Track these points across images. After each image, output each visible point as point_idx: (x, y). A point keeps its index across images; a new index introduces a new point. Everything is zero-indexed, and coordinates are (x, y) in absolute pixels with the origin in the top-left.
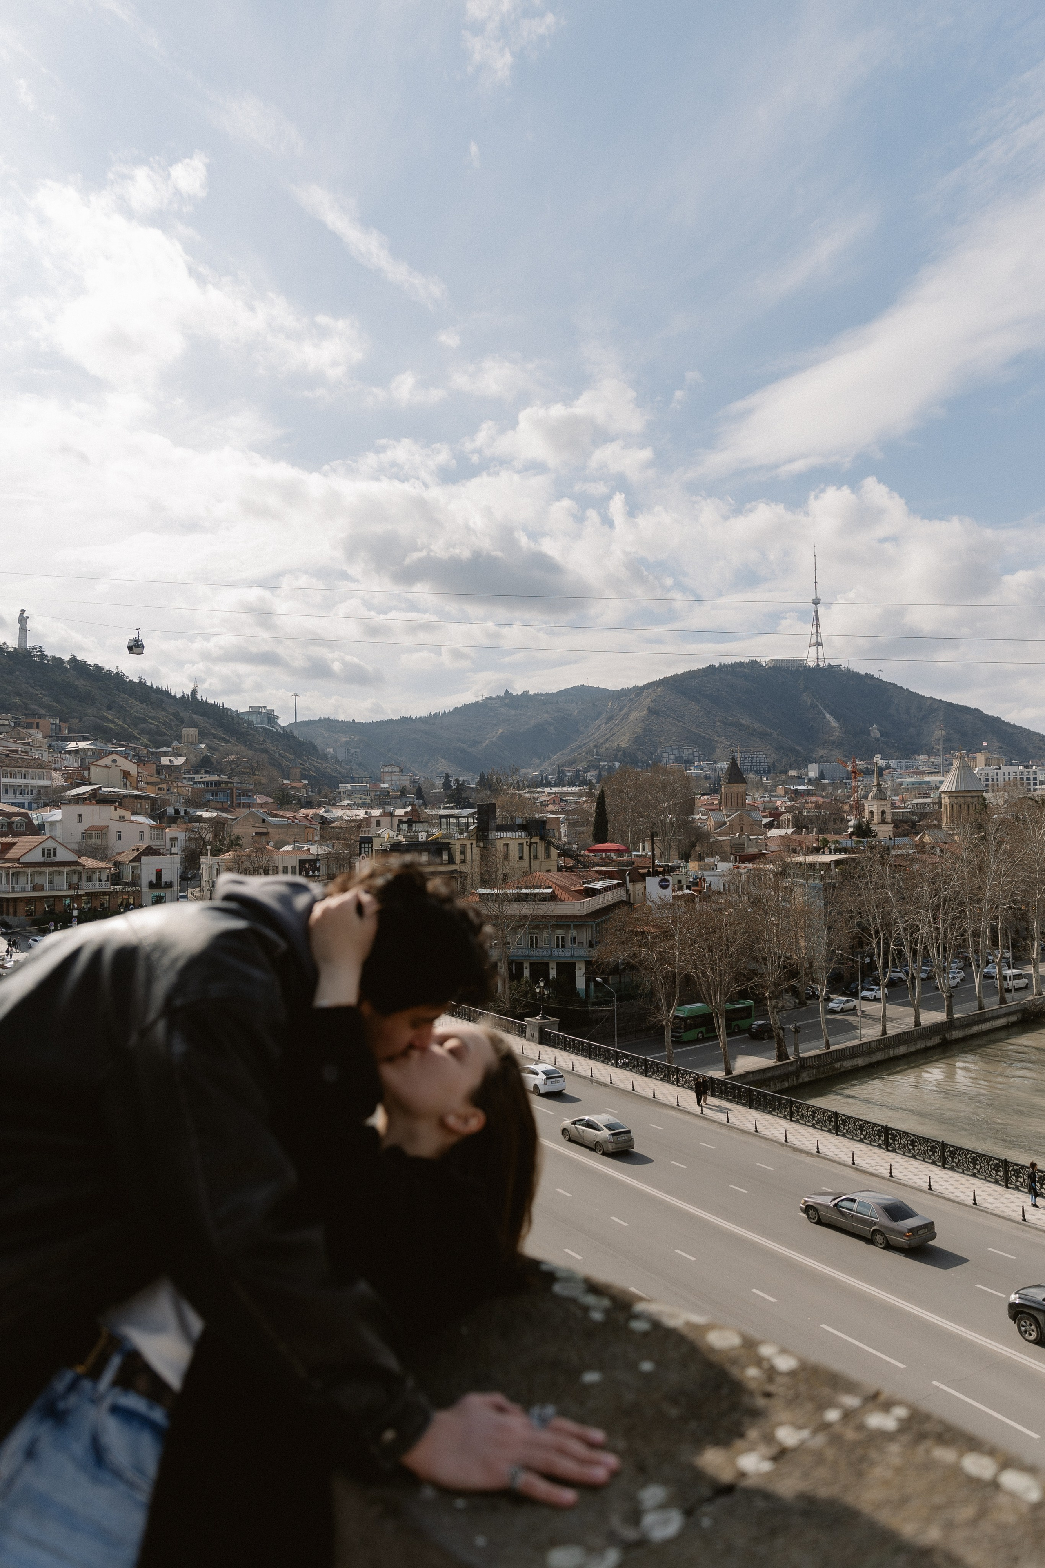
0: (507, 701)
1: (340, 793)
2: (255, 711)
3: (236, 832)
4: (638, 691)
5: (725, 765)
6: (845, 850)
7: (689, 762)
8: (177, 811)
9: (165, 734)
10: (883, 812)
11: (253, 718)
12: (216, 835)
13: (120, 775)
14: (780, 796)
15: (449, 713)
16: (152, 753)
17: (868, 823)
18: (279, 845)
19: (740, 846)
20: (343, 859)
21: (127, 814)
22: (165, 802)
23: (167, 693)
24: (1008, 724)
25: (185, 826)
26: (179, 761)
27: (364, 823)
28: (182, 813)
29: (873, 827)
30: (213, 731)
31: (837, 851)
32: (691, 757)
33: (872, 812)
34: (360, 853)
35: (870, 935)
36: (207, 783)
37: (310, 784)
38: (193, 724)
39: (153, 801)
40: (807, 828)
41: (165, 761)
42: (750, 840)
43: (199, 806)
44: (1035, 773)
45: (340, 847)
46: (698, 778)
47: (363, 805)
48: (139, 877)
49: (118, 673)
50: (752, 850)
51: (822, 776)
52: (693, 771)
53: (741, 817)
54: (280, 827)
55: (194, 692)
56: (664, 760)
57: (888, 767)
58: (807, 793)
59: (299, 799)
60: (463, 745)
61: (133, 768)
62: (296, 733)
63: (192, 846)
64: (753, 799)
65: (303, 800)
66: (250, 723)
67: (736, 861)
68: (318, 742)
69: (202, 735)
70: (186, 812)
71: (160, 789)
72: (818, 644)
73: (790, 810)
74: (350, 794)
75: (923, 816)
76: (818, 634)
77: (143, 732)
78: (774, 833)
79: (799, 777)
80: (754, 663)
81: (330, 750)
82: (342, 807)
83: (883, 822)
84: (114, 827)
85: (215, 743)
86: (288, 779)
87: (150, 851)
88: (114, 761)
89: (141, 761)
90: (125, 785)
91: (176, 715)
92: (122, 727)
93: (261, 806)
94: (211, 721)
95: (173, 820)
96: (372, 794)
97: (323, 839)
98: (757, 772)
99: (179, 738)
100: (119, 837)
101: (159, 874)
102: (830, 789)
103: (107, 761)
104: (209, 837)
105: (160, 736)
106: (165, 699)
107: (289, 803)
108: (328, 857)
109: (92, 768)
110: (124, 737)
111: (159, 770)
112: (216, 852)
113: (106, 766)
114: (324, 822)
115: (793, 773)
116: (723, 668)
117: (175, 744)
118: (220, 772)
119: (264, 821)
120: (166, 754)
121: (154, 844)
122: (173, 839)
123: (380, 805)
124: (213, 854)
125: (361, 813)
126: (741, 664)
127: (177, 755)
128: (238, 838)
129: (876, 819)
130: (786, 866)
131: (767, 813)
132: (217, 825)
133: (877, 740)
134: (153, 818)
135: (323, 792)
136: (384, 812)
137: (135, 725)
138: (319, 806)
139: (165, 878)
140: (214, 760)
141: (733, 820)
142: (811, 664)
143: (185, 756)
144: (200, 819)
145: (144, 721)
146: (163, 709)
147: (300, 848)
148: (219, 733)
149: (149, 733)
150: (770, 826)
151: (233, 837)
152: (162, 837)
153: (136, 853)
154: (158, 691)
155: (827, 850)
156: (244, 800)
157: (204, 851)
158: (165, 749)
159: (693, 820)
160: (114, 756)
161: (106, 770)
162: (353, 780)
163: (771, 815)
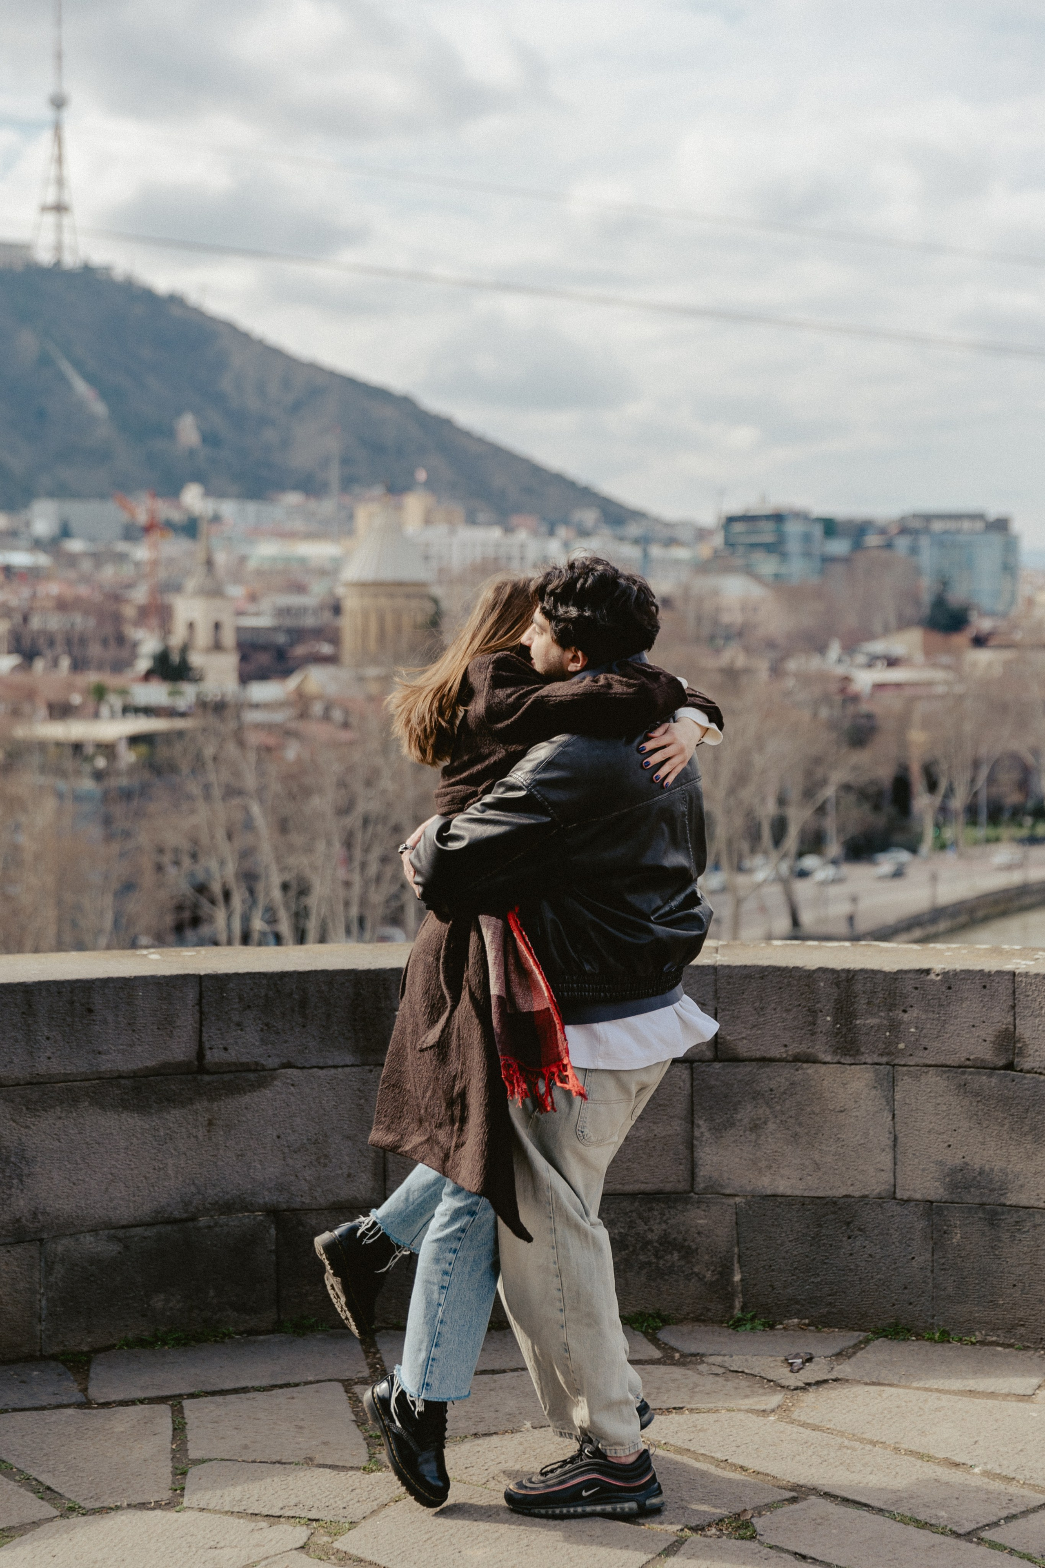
6: (148, 711)
10: (217, 626)
17: (185, 649)
24: (467, 434)
29: (196, 659)
31: (131, 710)
33: (191, 626)
35: (213, 902)
40: (45, 658)
44: (522, 546)
51: (65, 532)
57: (216, 519)
58: (32, 575)
72: (60, 208)
75: (298, 635)
76: (60, 182)
83: (217, 646)
102: (86, 565)
129: (203, 637)
133: (192, 453)
142: (44, 256)
155: (105, 711)
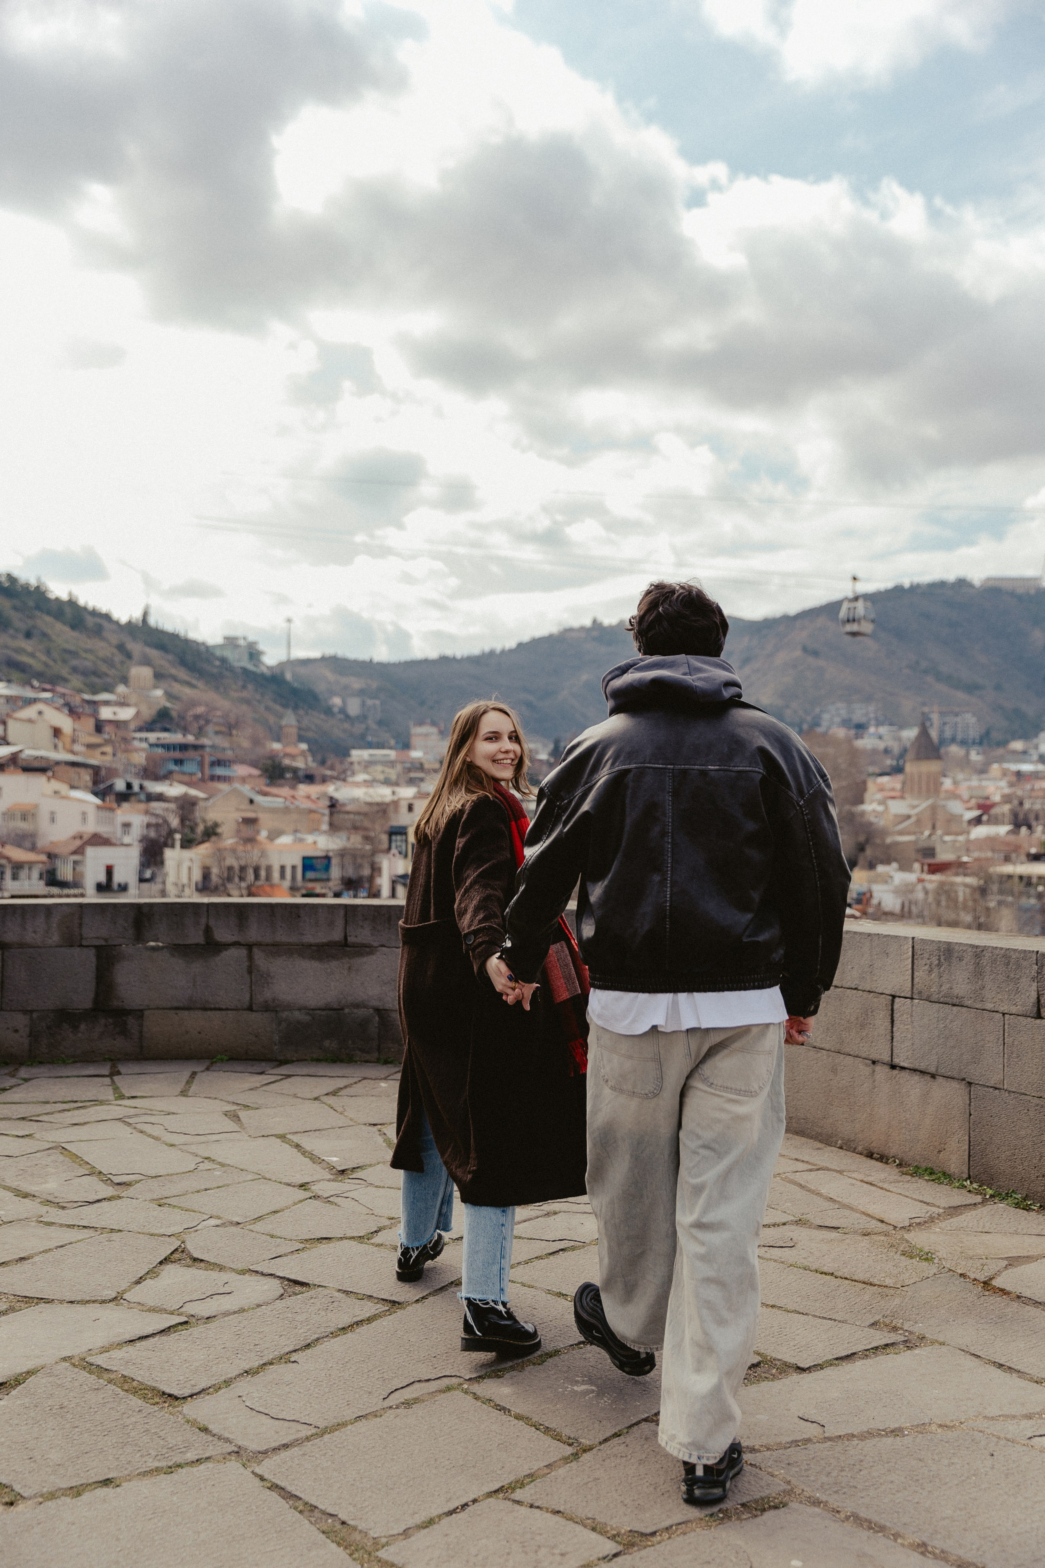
0: (595, 634)
1: (352, 763)
2: (231, 642)
3: (212, 816)
4: (788, 621)
5: (911, 734)
7: (860, 728)
8: (129, 786)
9: (106, 675)
11: (228, 654)
12: (183, 820)
13: (48, 733)
14: (995, 779)
15: (511, 651)
16: (89, 702)
18: (274, 835)
19: (929, 852)
20: (363, 856)
21: (63, 788)
22: (112, 772)
23: (107, 617)
25: (142, 806)
26: (126, 714)
27: (392, 808)
28: (136, 788)
30: (173, 671)
32: (863, 720)
34: (390, 848)
36: (167, 747)
37: (310, 750)
38: (146, 661)
39: (96, 770)
40: (1030, 827)
41: (106, 713)
42: (945, 842)
43: (157, 778)
45: (355, 841)
46: (874, 751)
47: (387, 782)
48: (82, 875)
49: (38, 588)
50: (944, 856)
52: (866, 743)
53: (933, 809)
54: (273, 811)
55: (145, 615)
56: (825, 724)
59: (295, 771)
60: (531, 698)
61: (65, 723)
62: (288, 676)
63: (153, 834)
64: (956, 783)
65: (301, 774)
66: (223, 660)
67: (922, 871)
68: (320, 688)
69: (159, 676)
70: (141, 787)
71: (103, 753)
73: (1007, 799)
74: (368, 765)
77: (75, 670)
78: (980, 832)
79: (1025, 752)
80: (962, 583)
81: (337, 701)
82: (357, 785)
84: (47, 806)
85: (177, 688)
86: (278, 740)
87: (98, 840)
88: (40, 713)
89: (73, 712)
90: (56, 747)
91: (121, 647)
92: (46, 665)
93: (243, 780)
94: (170, 657)
95: (124, 797)
96: (399, 767)
97: (334, 827)
98: (964, 743)
99: (125, 680)
100: (53, 820)
101: (109, 871)
103: (30, 712)
104: (175, 822)
105: (99, 676)
106: (105, 624)
107: (281, 776)
108: (342, 853)
109: (11, 724)
110: (50, 680)
111: (99, 727)
112: (187, 844)
113: (30, 721)
114: (333, 805)
115: (1017, 745)
116: (915, 589)
117: (121, 689)
118: (185, 730)
119: (251, 801)
120: (107, 703)
121: (103, 830)
122: (127, 826)
123: (411, 782)
124: (182, 847)
125: (384, 793)
126: (942, 584)
127: (123, 704)
128: (216, 825)
130: (989, 879)
131: (973, 802)
132: (186, 806)
134: (96, 794)
135: (329, 763)
136: (419, 792)
137: (64, 661)
138: (324, 780)
139: (118, 878)
140: (174, 714)
141: (921, 812)
143: (136, 705)
144: (160, 798)
145: (74, 654)
146: (103, 639)
147: (301, 840)
148: (182, 674)
149: (85, 673)
150: (978, 821)
151: (209, 824)
152: (111, 822)
153: (78, 843)
154: (94, 613)
156: (219, 771)
157: (170, 842)
158: (104, 696)
159: (863, 814)
160: (40, 706)
161: (28, 726)
162: (370, 746)
163: (979, 807)
